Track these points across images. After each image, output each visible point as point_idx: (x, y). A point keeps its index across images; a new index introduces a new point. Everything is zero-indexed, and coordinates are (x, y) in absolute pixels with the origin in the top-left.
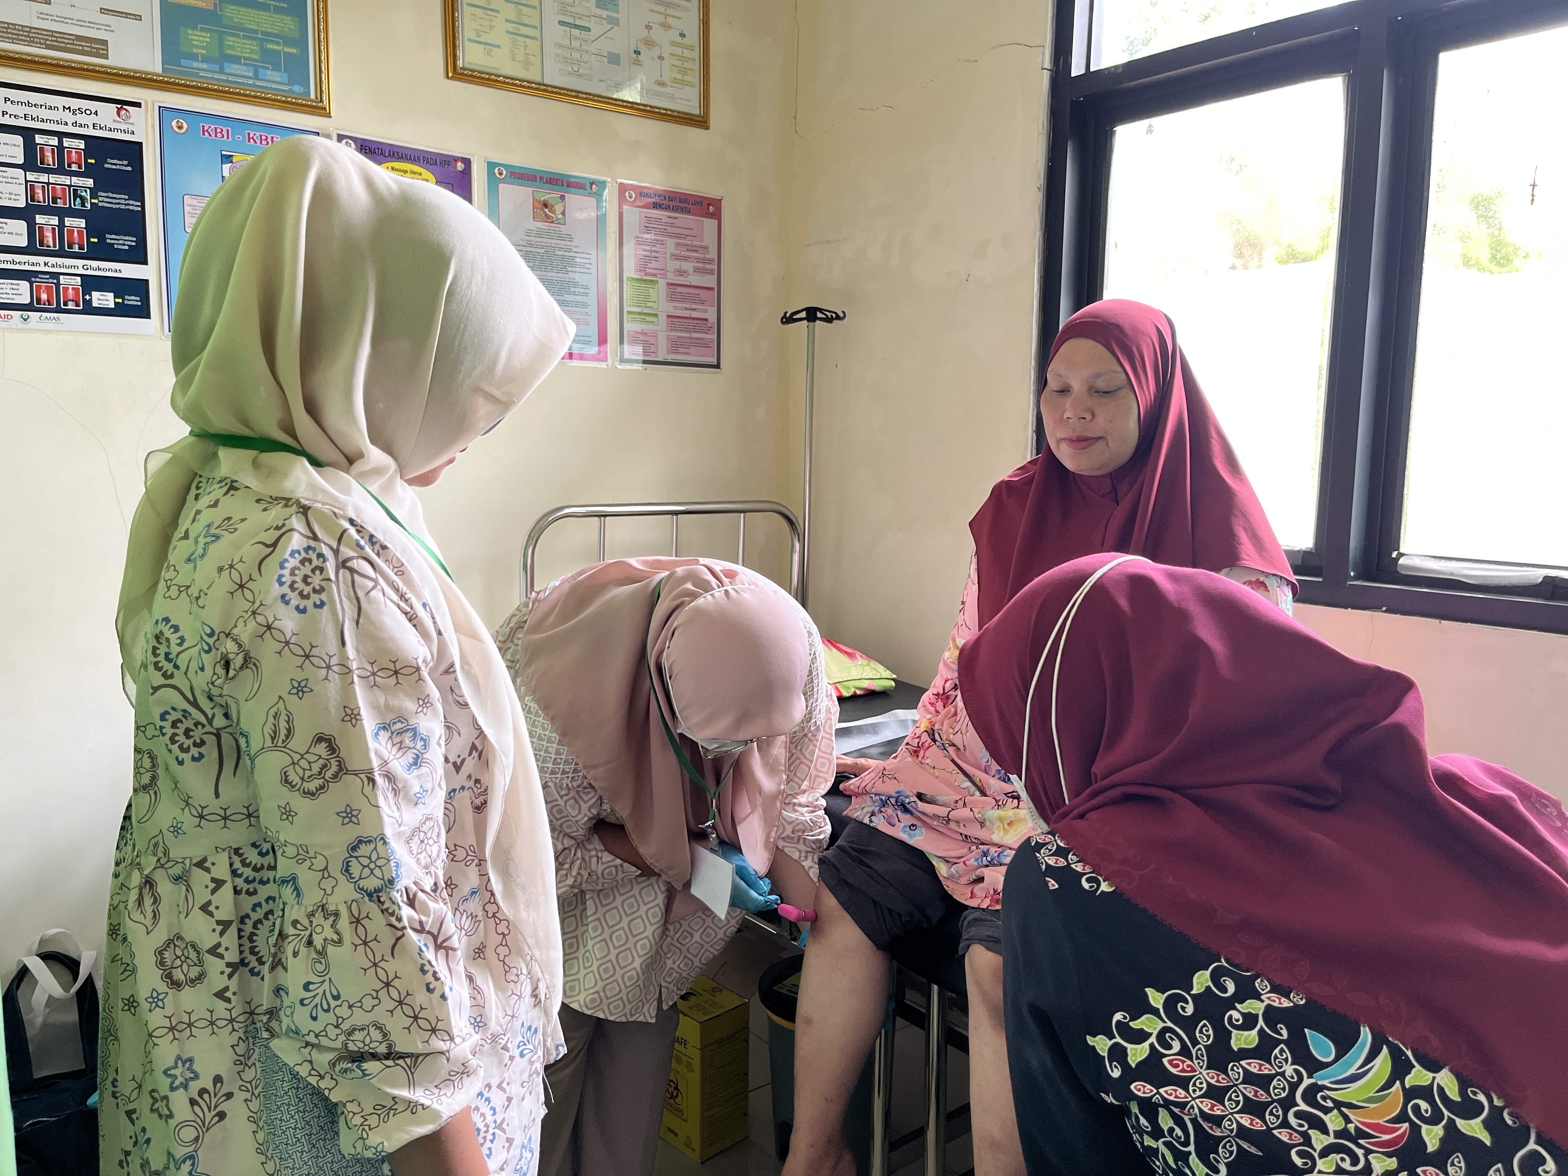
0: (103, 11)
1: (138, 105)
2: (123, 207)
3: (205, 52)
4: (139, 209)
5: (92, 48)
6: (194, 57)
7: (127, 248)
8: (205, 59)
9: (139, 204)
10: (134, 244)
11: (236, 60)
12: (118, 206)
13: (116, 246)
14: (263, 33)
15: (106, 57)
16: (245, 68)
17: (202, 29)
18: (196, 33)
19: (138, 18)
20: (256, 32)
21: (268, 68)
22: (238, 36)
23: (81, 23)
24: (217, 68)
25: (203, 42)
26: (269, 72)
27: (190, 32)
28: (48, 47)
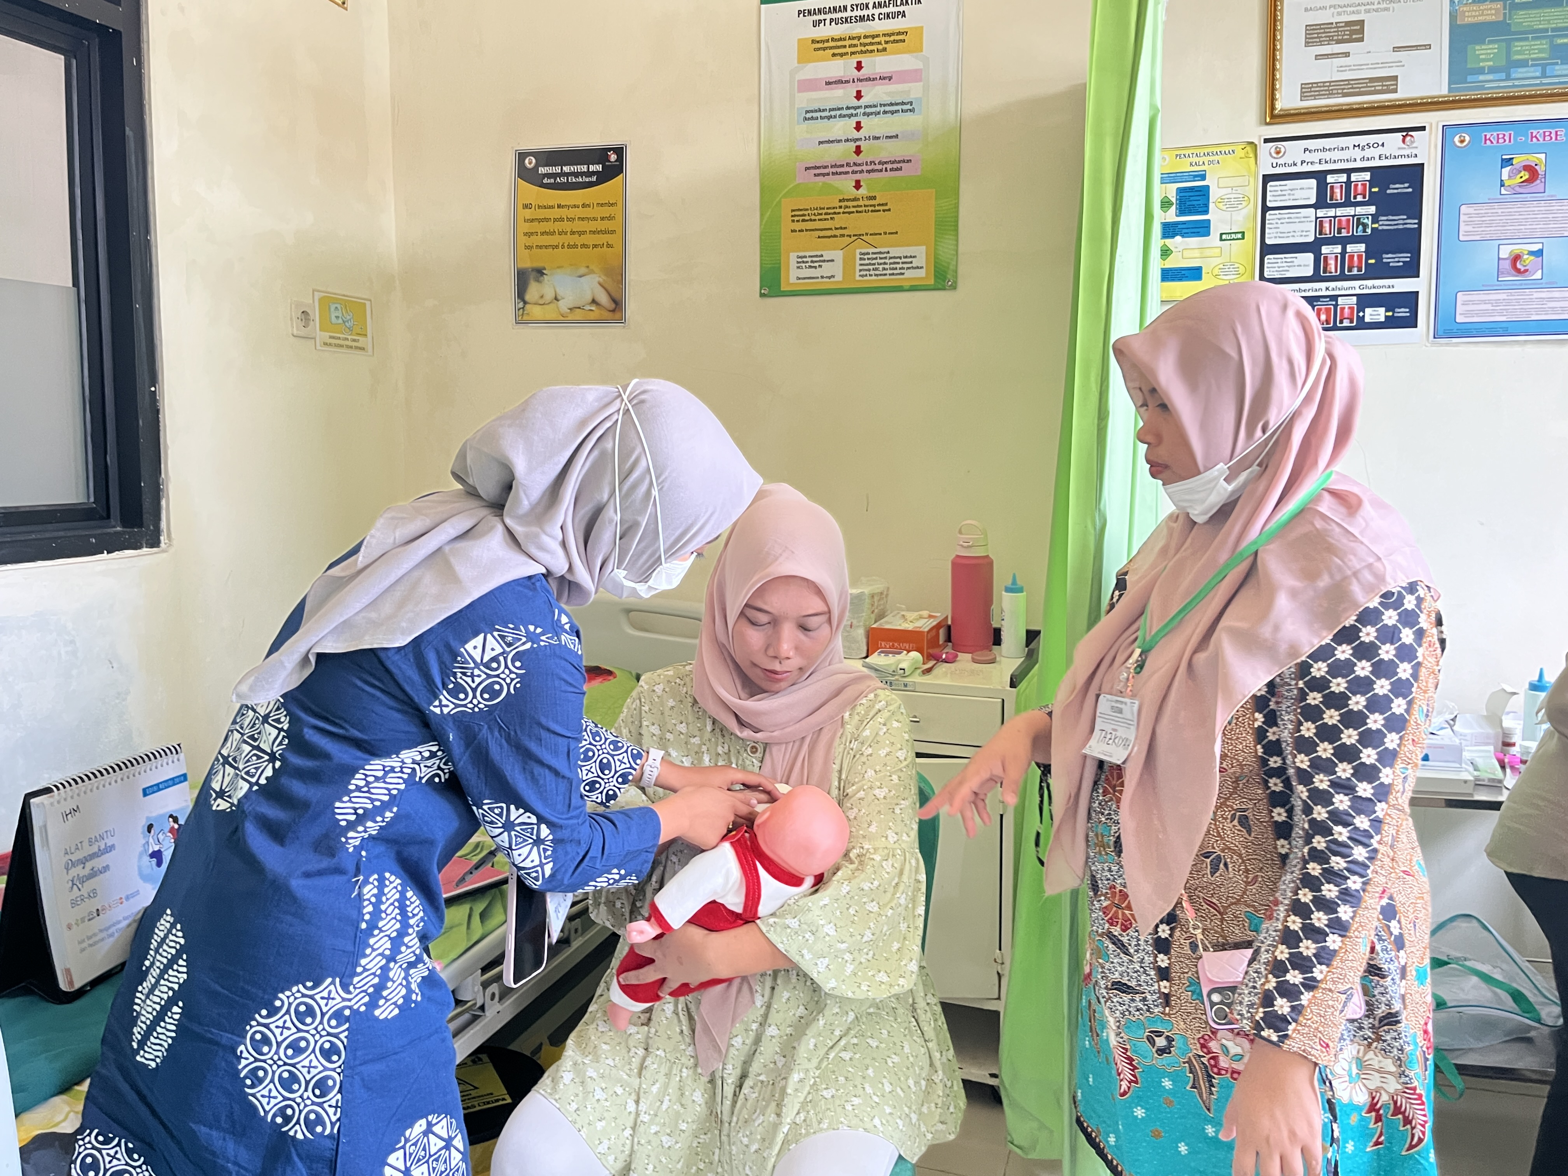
0: (1396, 49)
1: (1423, 128)
2: (1401, 227)
3: (1491, 63)
4: (1416, 226)
5: (1383, 86)
6: (1481, 71)
7: (1401, 264)
8: (1492, 70)
9: (1416, 221)
10: (1408, 259)
11: (1523, 64)
12: (1396, 227)
13: (1391, 264)
14: (1553, 30)
15: (1395, 91)
16: (1532, 69)
17: (1490, 42)
18: (1483, 47)
19: (1429, 47)
20: (1546, 30)
21: (1557, 64)
22: (1527, 39)
23: (1375, 66)
24: (1503, 76)
25: (1490, 54)
26: (1557, 67)
27: (1478, 47)
28: (1345, 95)
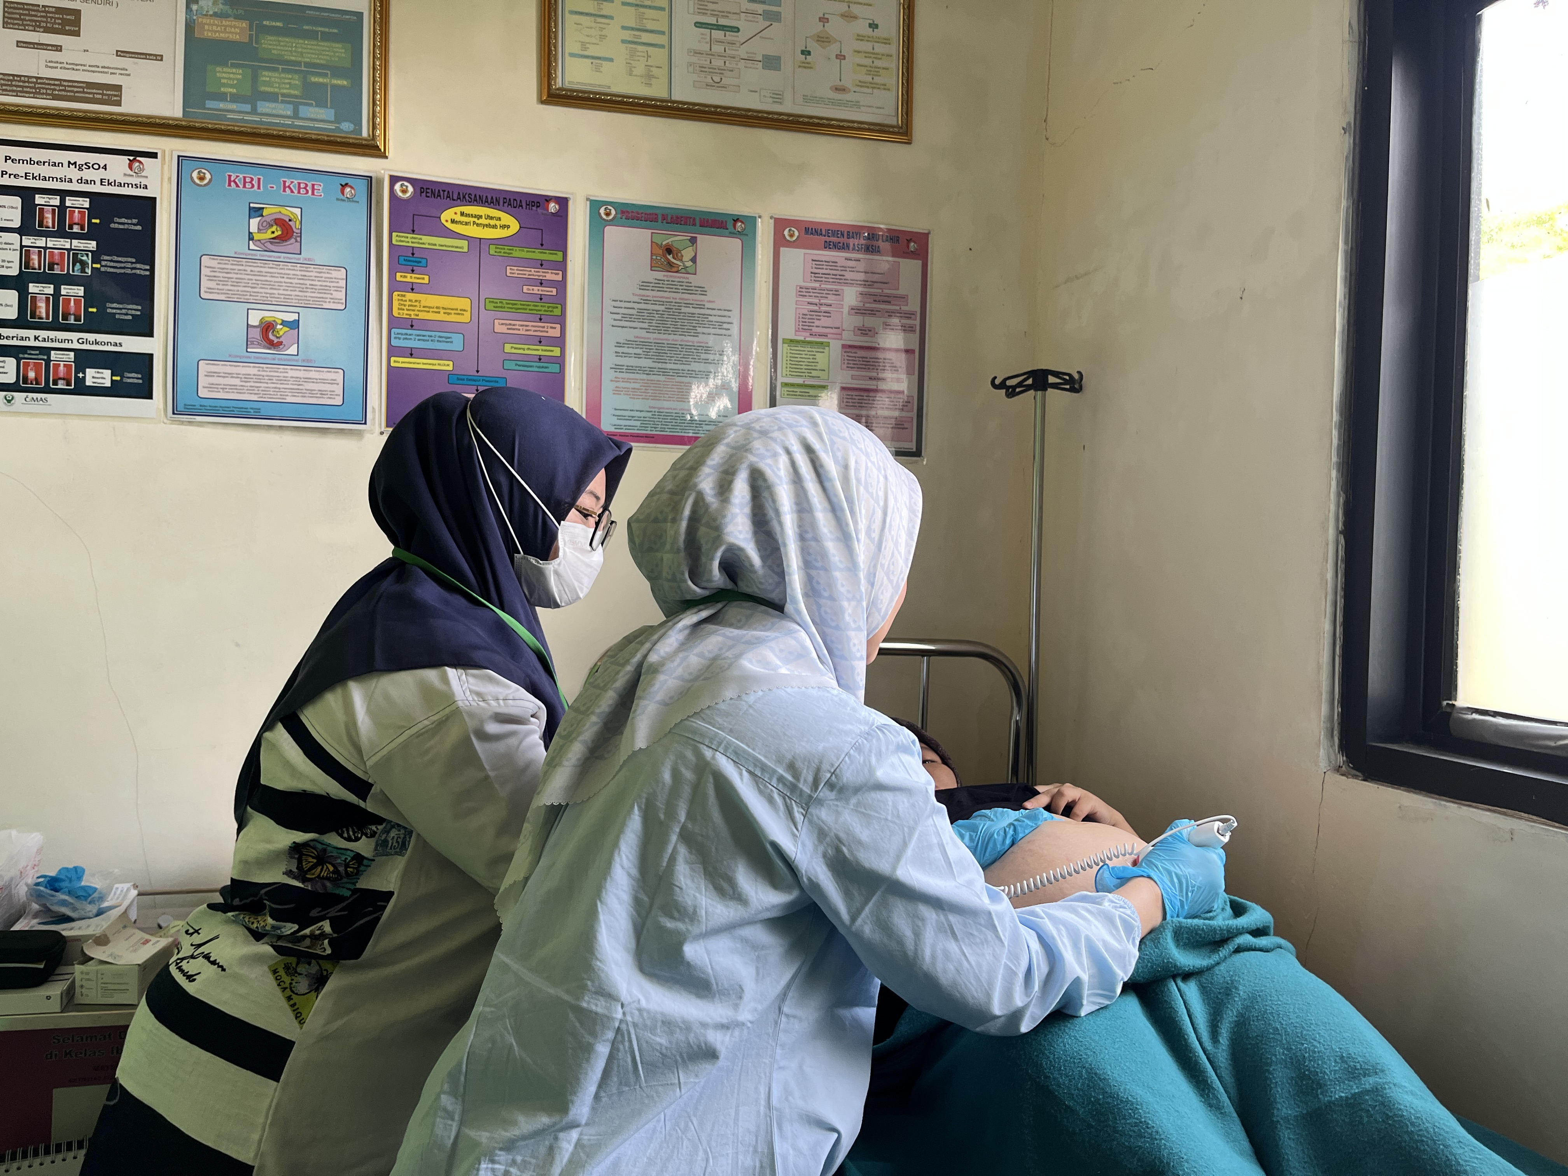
0: (120, 53)
1: (154, 155)
2: (129, 271)
3: (235, 91)
4: (148, 273)
5: (103, 94)
6: (222, 97)
7: (130, 317)
8: (235, 99)
9: (148, 267)
10: (139, 313)
11: (272, 97)
12: (122, 271)
13: (117, 316)
14: (307, 65)
15: (118, 103)
16: (282, 106)
17: (234, 66)
18: (225, 70)
19: (159, 58)
20: (298, 63)
21: (311, 105)
22: (275, 70)
23: (93, 68)
24: (247, 108)
25: (233, 79)
26: (311, 109)
27: (218, 69)
28: (55, 98)
